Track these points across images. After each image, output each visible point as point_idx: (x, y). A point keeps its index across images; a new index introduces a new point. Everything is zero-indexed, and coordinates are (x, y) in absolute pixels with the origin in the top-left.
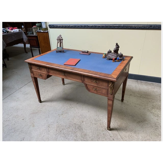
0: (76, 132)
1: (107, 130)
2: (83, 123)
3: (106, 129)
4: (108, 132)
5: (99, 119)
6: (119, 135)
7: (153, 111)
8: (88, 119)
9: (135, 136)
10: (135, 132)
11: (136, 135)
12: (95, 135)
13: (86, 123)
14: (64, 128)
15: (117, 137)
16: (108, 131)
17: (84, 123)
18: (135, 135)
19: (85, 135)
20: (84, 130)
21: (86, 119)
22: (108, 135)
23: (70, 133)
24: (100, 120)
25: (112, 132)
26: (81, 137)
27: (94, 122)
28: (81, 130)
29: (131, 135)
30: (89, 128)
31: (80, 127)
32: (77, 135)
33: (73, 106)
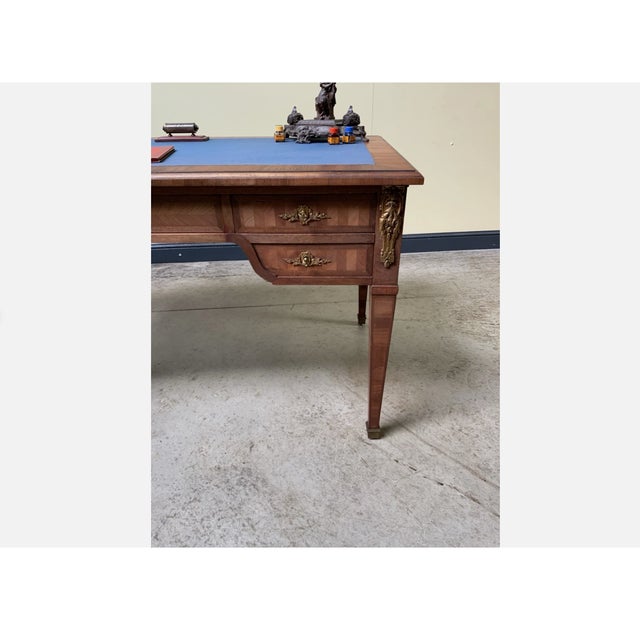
0: (242, 503)
1: (368, 441)
2: (255, 453)
3: (361, 439)
4: (375, 446)
5: (316, 410)
6: (422, 440)
7: (467, 325)
8: (267, 424)
9: (473, 425)
10: (464, 411)
11: (474, 420)
12: (335, 481)
13: (269, 447)
14: (167, 511)
15: (419, 451)
16: (374, 441)
17: (262, 448)
18: (470, 420)
19: (291, 499)
20: (273, 481)
21: (261, 429)
22: (382, 459)
23: (213, 521)
24: (322, 413)
25: (390, 442)
26: (276, 521)
27: (300, 429)
28: (259, 484)
29: (458, 427)
30: (292, 461)
31: (250, 475)
32: (255, 518)
33: (176, 396)
